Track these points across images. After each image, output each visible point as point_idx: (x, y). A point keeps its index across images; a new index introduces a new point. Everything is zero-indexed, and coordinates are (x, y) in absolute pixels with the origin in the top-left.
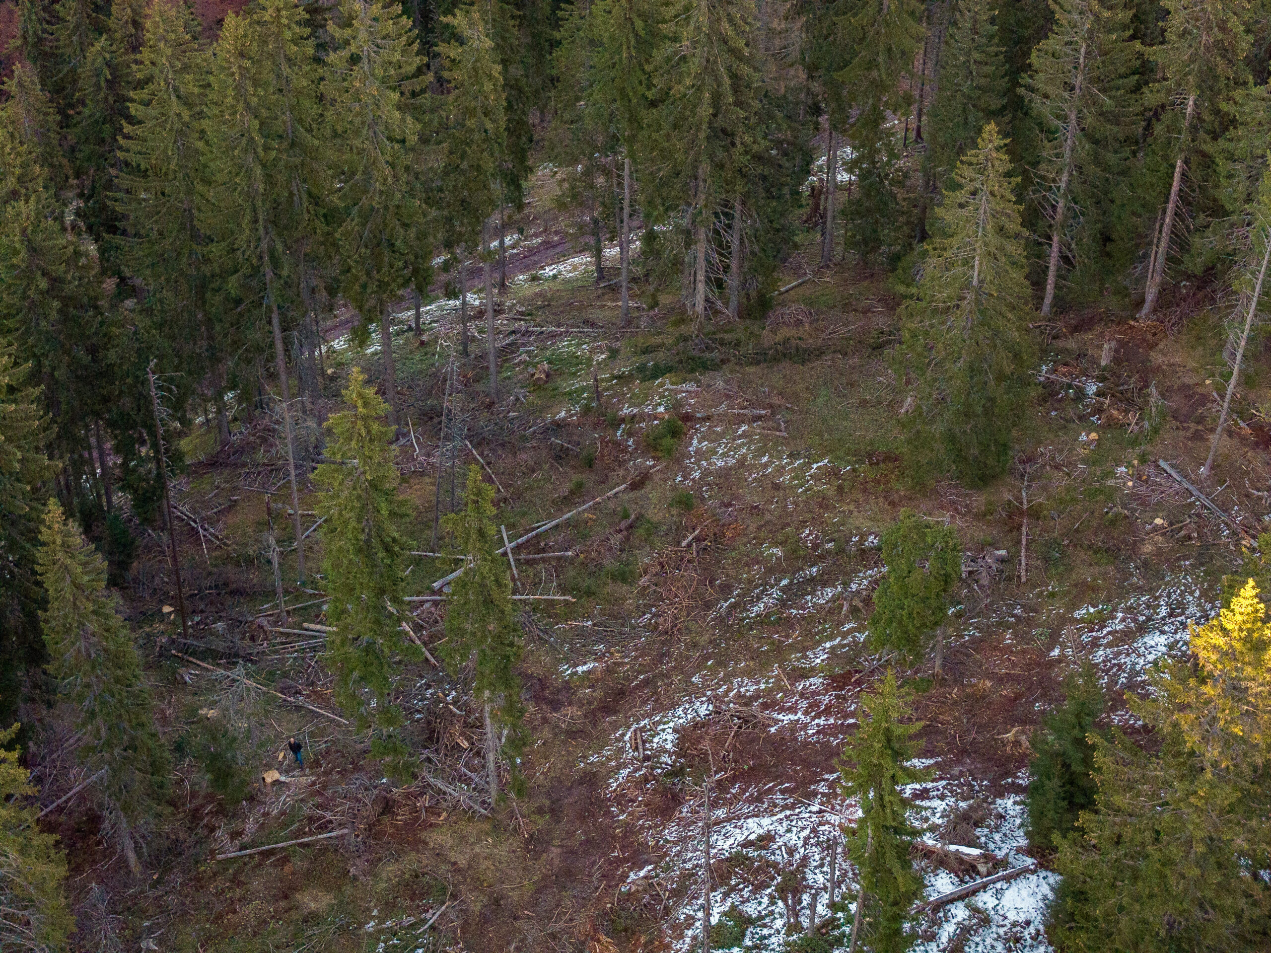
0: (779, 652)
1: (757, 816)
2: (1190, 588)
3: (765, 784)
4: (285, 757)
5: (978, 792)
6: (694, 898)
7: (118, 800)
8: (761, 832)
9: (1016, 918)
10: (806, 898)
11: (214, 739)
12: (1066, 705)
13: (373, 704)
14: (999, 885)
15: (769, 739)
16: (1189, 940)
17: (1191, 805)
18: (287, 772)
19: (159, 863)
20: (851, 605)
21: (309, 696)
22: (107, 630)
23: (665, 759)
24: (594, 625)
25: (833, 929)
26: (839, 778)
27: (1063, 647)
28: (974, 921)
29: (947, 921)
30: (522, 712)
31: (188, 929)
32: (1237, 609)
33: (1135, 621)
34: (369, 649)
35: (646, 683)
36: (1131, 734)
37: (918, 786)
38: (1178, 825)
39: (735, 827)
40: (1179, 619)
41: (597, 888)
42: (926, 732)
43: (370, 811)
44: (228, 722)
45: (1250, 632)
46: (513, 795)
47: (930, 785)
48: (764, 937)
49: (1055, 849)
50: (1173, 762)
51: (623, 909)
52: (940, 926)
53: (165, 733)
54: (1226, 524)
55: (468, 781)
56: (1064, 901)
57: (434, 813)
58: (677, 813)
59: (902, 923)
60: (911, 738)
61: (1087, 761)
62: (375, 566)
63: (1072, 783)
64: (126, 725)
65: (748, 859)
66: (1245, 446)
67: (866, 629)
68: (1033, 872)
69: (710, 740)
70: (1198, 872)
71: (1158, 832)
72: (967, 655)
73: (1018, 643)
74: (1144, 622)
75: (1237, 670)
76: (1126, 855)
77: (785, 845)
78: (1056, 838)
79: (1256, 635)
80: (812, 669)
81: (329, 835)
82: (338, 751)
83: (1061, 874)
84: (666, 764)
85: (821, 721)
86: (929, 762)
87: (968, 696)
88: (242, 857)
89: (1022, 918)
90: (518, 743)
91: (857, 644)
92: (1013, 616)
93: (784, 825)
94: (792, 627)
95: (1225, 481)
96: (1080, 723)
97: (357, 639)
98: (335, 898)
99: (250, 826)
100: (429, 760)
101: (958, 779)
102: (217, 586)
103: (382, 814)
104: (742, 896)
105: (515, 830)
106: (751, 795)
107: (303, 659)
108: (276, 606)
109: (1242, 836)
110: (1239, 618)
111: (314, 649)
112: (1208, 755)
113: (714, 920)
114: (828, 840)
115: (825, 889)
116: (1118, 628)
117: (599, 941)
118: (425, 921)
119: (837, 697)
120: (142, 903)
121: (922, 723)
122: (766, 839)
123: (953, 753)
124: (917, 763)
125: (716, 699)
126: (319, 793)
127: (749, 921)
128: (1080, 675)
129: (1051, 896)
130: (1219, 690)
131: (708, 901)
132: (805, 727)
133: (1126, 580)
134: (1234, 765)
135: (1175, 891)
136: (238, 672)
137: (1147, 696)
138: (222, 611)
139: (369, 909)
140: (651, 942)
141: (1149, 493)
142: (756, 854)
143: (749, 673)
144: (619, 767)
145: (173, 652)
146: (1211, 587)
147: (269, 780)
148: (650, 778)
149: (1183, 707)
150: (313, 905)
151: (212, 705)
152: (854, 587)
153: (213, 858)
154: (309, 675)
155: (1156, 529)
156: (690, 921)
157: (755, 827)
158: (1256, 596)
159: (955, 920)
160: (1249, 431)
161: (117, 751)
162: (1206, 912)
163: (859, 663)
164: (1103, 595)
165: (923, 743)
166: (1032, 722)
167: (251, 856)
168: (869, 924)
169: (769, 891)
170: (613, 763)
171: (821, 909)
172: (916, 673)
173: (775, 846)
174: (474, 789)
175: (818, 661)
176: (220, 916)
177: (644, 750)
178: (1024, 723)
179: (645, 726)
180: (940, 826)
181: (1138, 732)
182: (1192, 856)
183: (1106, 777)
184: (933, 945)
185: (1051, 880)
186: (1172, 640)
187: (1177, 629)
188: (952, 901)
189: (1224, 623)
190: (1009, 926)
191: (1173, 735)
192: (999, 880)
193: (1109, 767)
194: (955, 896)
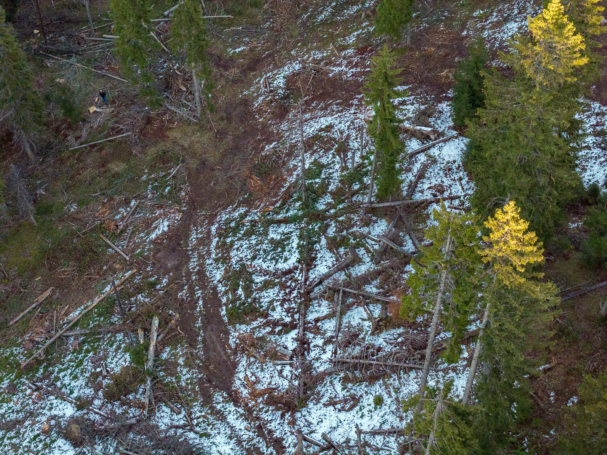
0: (332, 38)
1: (325, 116)
3: (328, 101)
4: (98, 99)
5: (429, 101)
6: (296, 156)
7: (20, 124)
8: (327, 124)
9: (449, 160)
10: (350, 154)
11: (64, 93)
12: (470, 58)
13: (139, 72)
14: (440, 144)
15: (329, 79)
16: (530, 166)
17: (530, 103)
18: (99, 107)
19: (42, 153)
20: (366, 14)
21: (108, 70)
22: (8, 43)
23: (280, 91)
24: (243, 29)
25: (363, 168)
26: (363, 97)
27: (468, 30)
28: (429, 162)
29: (416, 162)
30: (210, 72)
31: (59, 184)
32: (551, 9)
33: (502, 16)
34: (135, 45)
35: (269, 55)
36: (501, 71)
37: (401, 99)
38: (524, 113)
39: (315, 122)
40: (523, 15)
41: (251, 154)
42: (405, 73)
43: (140, 123)
44: (70, 85)
45: (557, 20)
46: (208, 112)
47: (406, 98)
48: (331, 174)
49: (466, 127)
50: (521, 83)
51: (263, 163)
52: (413, 165)
53: (40, 91)
55: (186, 106)
56: (471, 151)
57: (171, 123)
58: (287, 117)
59: (395, 164)
60: (396, 76)
61: (481, 84)
62: (135, 5)
63: (474, 95)
64: (21, 89)
65: (322, 137)
67: (373, 25)
68: (456, 138)
69: (301, 81)
70: (533, 134)
71: (514, 117)
72: (422, 36)
73: (447, 29)
74: (506, 17)
75: (551, 38)
76: (499, 128)
77: (339, 129)
78: (467, 121)
79: (560, 21)
80: (349, 45)
81: (122, 136)
82: (123, 96)
83: (469, 138)
84: (281, 94)
85: (354, 70)
86: (406, 87)
87: (423, 56)
88: (81, 148)
89: (451, 159)
90: (209, 87)
91: (369, 32)
92: (444, 16)
93: (338, 120)
94: (338, 25)
96: (477, 67)
97: (129, 41)
98: (127, 165)
99: (84, 133)
100: (167, 97)
101: (420, 95)
102: (59, 19)
103: (147, 124)
104: (319, 155)
105: (210, 128)
106: (322, 107)
107: (104, 52)
108: (89, 27)
109: (553, 117)
110: (552, 13)
111: (109, 47)
112: (537, 79)
113: (307, 166)
114: (359, 126)
115: (358, 149)
116: (494, 20)
117: (253, 179)
118: (170, 174)
119: (361, 58)
120: (36, 173)
121: (402, 69)
122: (329, 128)
123: (417, 83)
124: (400, 88)
125: (303, 62)
126: (116, 116)
127: (323, 166)
128: (477, 43)
129: (465, 149)
130: (542, 49)
131: (303, 158)
132: (346, 73)
134: (550, 84)
135: (523, 143)
136: (73, 60)
137: (508, 52)
138: (63, 31)
139: (144, 170)
140: (277, 178)
142: (325, 134)
143: (318, 48)
144: (259, 96)
145: (41, 52)
147: (91, 111)
148: (273, 101)
149: (526, 57)
150: (116, 169)
151: (61, 77)
152: (367, 5)
153: (68, 149)
154: (107, 60)
156: (295, 167)
157: (324, 122)
158: (560, 2)
159: (420, 162)
161: (17, 101)
162: (537, 153)
163: (370, 41)
164: (487, 5)
165: (402, 78)
166: (454, 67)
167: (85, 148)
168: (380, 165)
169: (332, 152)
170: (255, 95)
171: (357, 159)
172: (398, 45)
173: (334, 130)
174: (190, 110)
175: (351, 41)
176: (73, 177)
177: (270, 87)
178: (450, 67)
179: (270, 76)
180: (412, 118)
181: (505, 70)
182: (530, 127)
183: (490, 91)
184: (410, 174)
185: (465, 141)
186: (520, 25)
187: (523, 19)
188: (418, 153)
189: (545, 16)
190: (445, 163)
191: (521, 71)
192: (440, 142)
193: (491, 87)
194: (420, 150)
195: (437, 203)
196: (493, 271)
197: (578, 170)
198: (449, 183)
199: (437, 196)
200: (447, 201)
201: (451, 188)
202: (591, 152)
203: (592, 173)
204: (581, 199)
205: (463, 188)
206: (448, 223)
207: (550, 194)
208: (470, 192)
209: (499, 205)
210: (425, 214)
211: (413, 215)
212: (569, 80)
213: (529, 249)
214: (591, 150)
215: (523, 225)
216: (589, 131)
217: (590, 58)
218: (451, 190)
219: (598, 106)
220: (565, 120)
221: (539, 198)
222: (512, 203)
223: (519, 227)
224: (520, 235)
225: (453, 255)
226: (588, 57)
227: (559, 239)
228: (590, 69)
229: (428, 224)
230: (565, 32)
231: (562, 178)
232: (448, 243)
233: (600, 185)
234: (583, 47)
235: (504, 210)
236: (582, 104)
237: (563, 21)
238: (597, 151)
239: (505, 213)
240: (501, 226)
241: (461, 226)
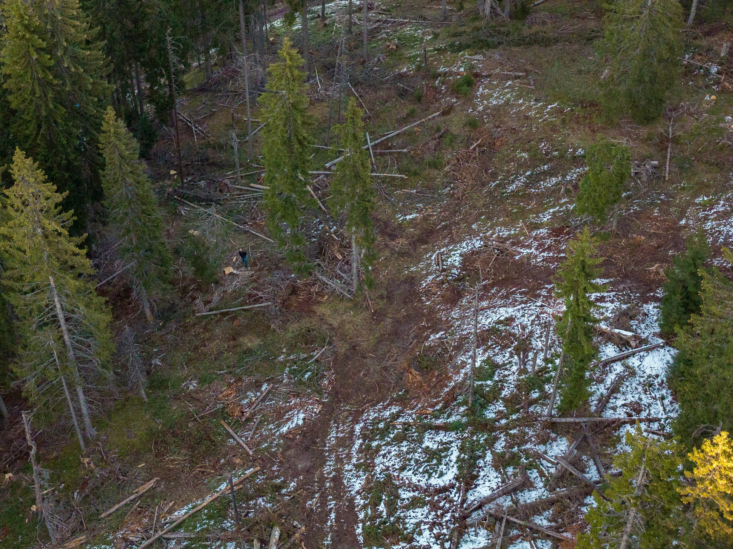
0: (523, 213)
1: (505, 306)
3: (511, 289)
5: (633, 300)
6: (466, 351)
7: (141, 279)
8: (507, 316)
9: (651, 373)
10: (531, 355)
11: (197, 247)
12: (687, 253)
13: (289, 232)
14: (642, 354)
15: (515, 262)
18: (237, 268)
19: (163, 316)
20: (566, 189)
21: (252, 225)
22: (138, 183)
23: (454, 271)
24: (417, 192)
25: (545, 373)
26: (553, 287)
27: (688, 219)
28: (626, 373)
29: (611, 372)
30: (373, 240)
31: (179, 354)
33: (730, 206)
34: (288, 200)
35: (445, 227)
36: (724, 271)
37: (599, 295)
39: (493, 312)
41: (412, 343)
42: (605, 263)
43: (284, 292)
44: (205, 238)
46: (366, 287)
47: (605, 294)
48: (506, 376)
49: (675, 335)
51: (426, 356)
52: (607, 375)
53: (169, 243)
55: (341, 278)
56: (679, 364)
57: (320, 296)
58: (459, 303)
59: (585, 372)
60: (596, 266)
61: (697, 286)
62: (293, 152)
63: (688, 298)
64: (147, 237)
65: (499, 330)
67: (574, 202)
68: (662, 347)
69: (481, 261)
72: (631, 220)
73: (662, 216)
76: (716, 340)
77: (521, 324)
78: (677, 329)
80: (542, 224)
81: (260, 305)
82: (267, 258)
83: (678, 349)
84: (455, 274)
85: (545, 254)
86: (606, 281)
87: (630, 244)
88: (210, 315)
89: (654, 373)
90: (370, 258)
91: (568, 211)
92: (660, 199)
93: (521, 312)
94: (531, 199)
96: (694, 263)
97: (280, 194)
98: (262, 341)
99: (216, 298)
100: (319, 265)
101: (622, 292)
102: (201, 160)
103: (291, 294)
104: (494, 352)
105: (366, 307)
106: (503, 294)
107: (249, 204)
108: (235, 173)
111: (256, 199)
113: (477, 365)
114: (545, 322)
115: (542, 350)
116: (720, 210)
117: (411, 373)
118: (313, 357)
119: (555, 241)
120: (153, 339)
121: (604, 258)
122: (510, 320)
123: (620, 277)
124: (599, 281)
125: (486, 239)
126: (255, 281)
127: (497, 366)
128: (697, 236)
129: (671, 361)
131: (475, 354)
132: (536, 257)
133: (726, 182)
136: (212, 210)
138: (204, 174)
139: (282, 350)
140: (440, 375)
142: (504, 328)
143: (505, 224)
144: (428, 274)
145: (175, 197)
147: (227, 272)
148: (445, 281)
150: (249, 344)
151: (196, 228)
152: (568, 178)
153: (194, 315)
154: (252, 213)
156: (464, 364)
157: (504, 313)
159: (616, 372)
161: (141, 252)
163: (569, 222)
164: (713, 191)
165: (603, 269)
166: (667, 261)
167: (215, 315)
168: (566, 371)
169: (510, 349)
170: (424, 272)
171: (539, 362)
172: (601, 229)
173: (515, 324)
174: (344, 283)
175: (545, 219)
176: (196, 348)
177: (443, 265)
178: (662, 262)
179: (444, 252)
180: (610, 318)
181: (728, 270)
183: (708, 295)
184: (602, 385)
185: (672, 352)
188: (614, 361)
190: (646, 377)
192: (642, 350)
193: (710, 290)
194: (616, 358)
195: (631, 425)
196: (693, 515)
198: (648, 401)
199: (632, 416)
200: (644, 423)
201: (651, 408)
205: (664, 410)
206: (644, 451)
208: (673, 415)
209: (708, 434)
210: (616, 436)
211: (601, 436)
218: (650, 410)
222: (724, 434)
223: (730, 464)
225: (646, 491)
229: (618, 448)
232: (641, 475)
235: (714, 441)
239: (715, 445)
240: (709, 460)
241: (659, 455)
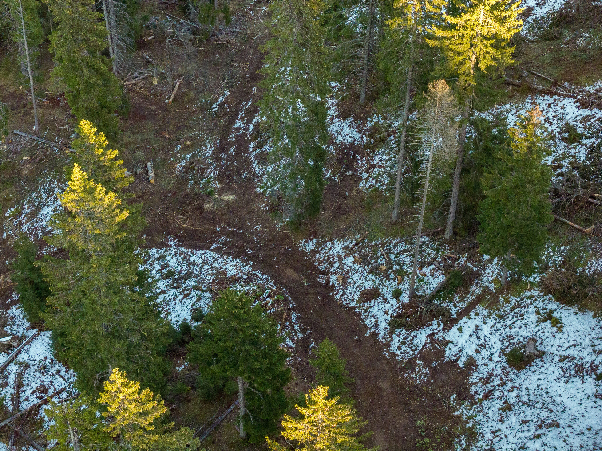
2: (52, 181)
9: (40, 358)
12: (20, 256)
14: (25, 348)
16: (117, 331)
17: (93, 273)
27: (7, 231)
28: (22, 369)
29: (9, 374)
32: (75, 179)
33: (34, 206)
36: (54, 256)
38: (91, 284)
40: (53, 197)
45: (85, 187)
49: (43, 321)
50: (76, 258)
52: (7, 378)
54: (55, 147)
56: (57, 340)
61: (40, 276)
63: (37, 289)
66: (49, 109)
68: (38, 335)
70: (108, 300)
71: (83, 291)
74: (38, 205)
75: (86, 206)
76: (74, 308)
78: (41, 315)
79: (88, 187)
83: (50, 330)
89: (42, 357)
95: (47, 128)
96: (29, 260)
109: (120, 277)
110: (77, 183)
112: (90, 248)
116: (28, 212)
128: (20, 240)
129: (50, 342)
130: (83, 218)
133: (22, 190)
134: (103, 248)
135: (102, 312)
141: (15, 147)
146: (61, 177)
149: (70, 232)
155: (25, 162)
158: (81, 170)
159: (13, 372)
160: (48, 102)
162: (119, 315)
164: (15, 201)
166: (8, 270)
178: (4, 272)
181: (56, 254)
182: (102, 294)
183: (51, 278)
184: (8, 388)
185: (48, 335)
186: (54, 207)
187: (54, 201)
188: (8, 365)
189: (72, 188)
190: (38, 363)
191: (72, 246)
192: (24, 346)
193: (50, 273)
194: (8, 361)
195: (46, 404)
196: (125, 441)
197: (162, 316)
198: (49, 380)
199: (43, 397)
200: (54, 398)
201: (54, 384)
202: (167, 295)
203: (177, 313)
204: (177, 341)
205: (64, 379)
206: (64, 416)
207: (147, 348)
208: (73, 380)
209: (105, 378)
210: (39, 419)
211: (27, 426)
212: (119, 236)
213: (150, 405)
214: (167, 293)
215: (135, 386)
216: (158, 277)
217: (130, 210)
218: (54, 386)
219: (156, 251)
220: (132, 275)
221: (139, 356)
222: (116, 370)
223: (131, 390)
224: (136, 397)
225: (82, 444)
226: (127, 210)
227: (174, 386)
228: (134, 220)
229: (46, 427)
230: (97, 195)
231: (151, 329)
232: (72, 435)
233: (188, 321)
234: (119, 202)
235: (111, 380)
236: (141, 254)
237: (90, 186)
238: (172, 292)
239: (114, 382)
240: (115, 396)
241: (77, 413)
